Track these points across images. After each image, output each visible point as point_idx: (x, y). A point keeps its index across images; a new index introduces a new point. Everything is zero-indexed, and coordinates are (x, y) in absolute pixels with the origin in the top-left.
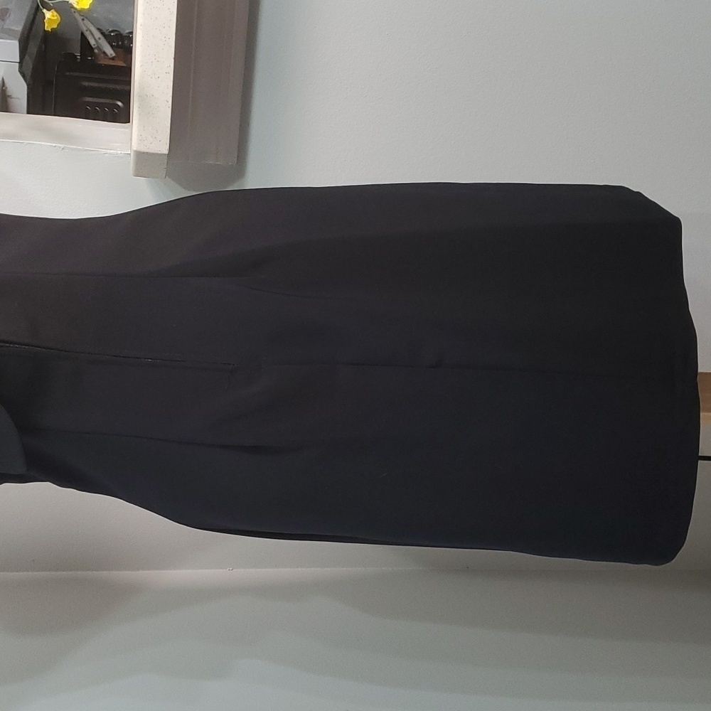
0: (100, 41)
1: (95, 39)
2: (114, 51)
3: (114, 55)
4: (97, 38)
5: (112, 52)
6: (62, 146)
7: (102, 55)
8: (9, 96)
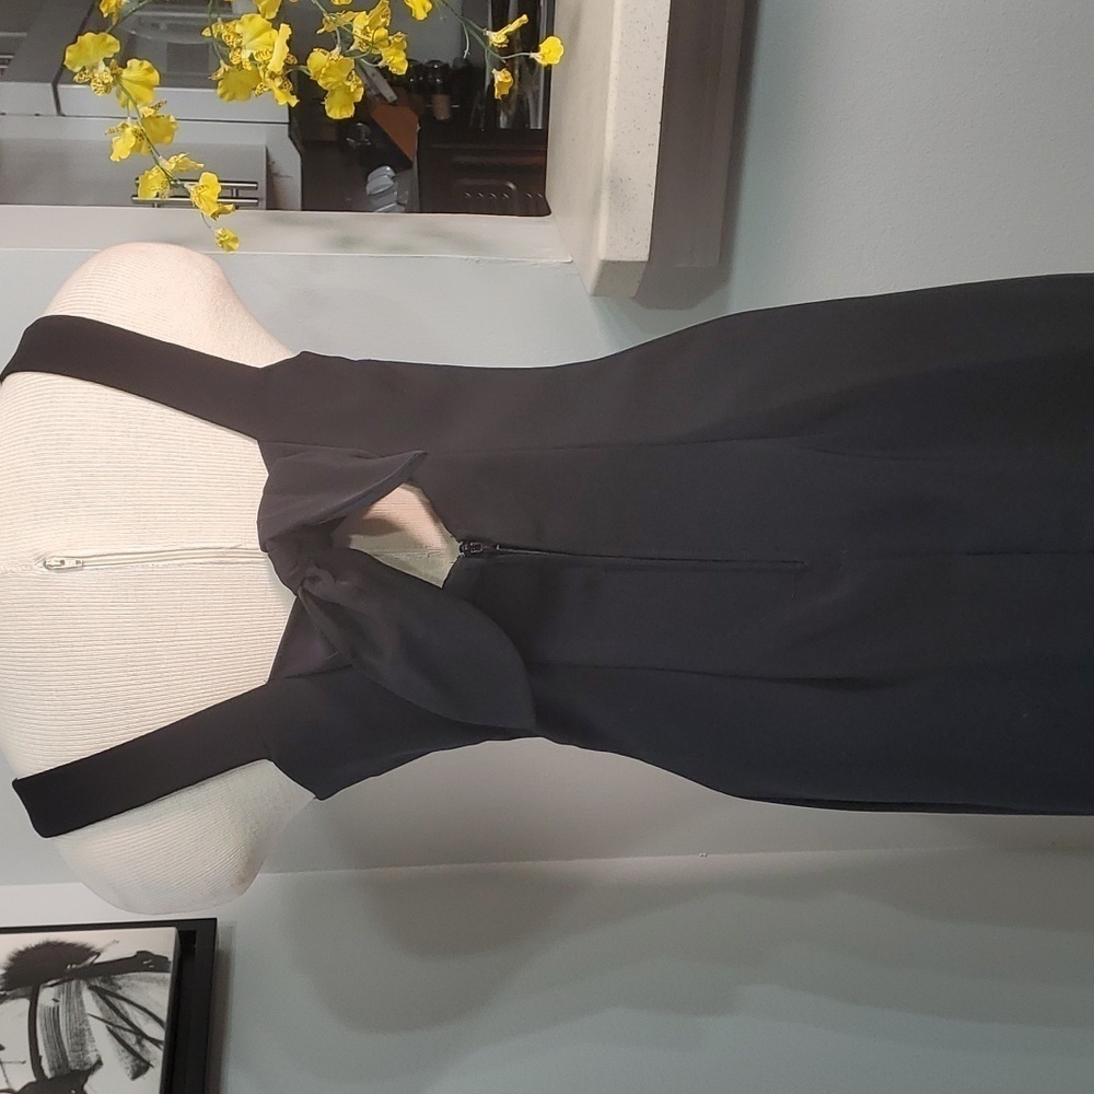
0: (375, 79)
1: (367, 76)
2: (395, 91)
3: (395, 98)
4: (369, 74)
5: (392, 94)
6: (476, 258)
7: (378, 99)
8: (276, 174)
